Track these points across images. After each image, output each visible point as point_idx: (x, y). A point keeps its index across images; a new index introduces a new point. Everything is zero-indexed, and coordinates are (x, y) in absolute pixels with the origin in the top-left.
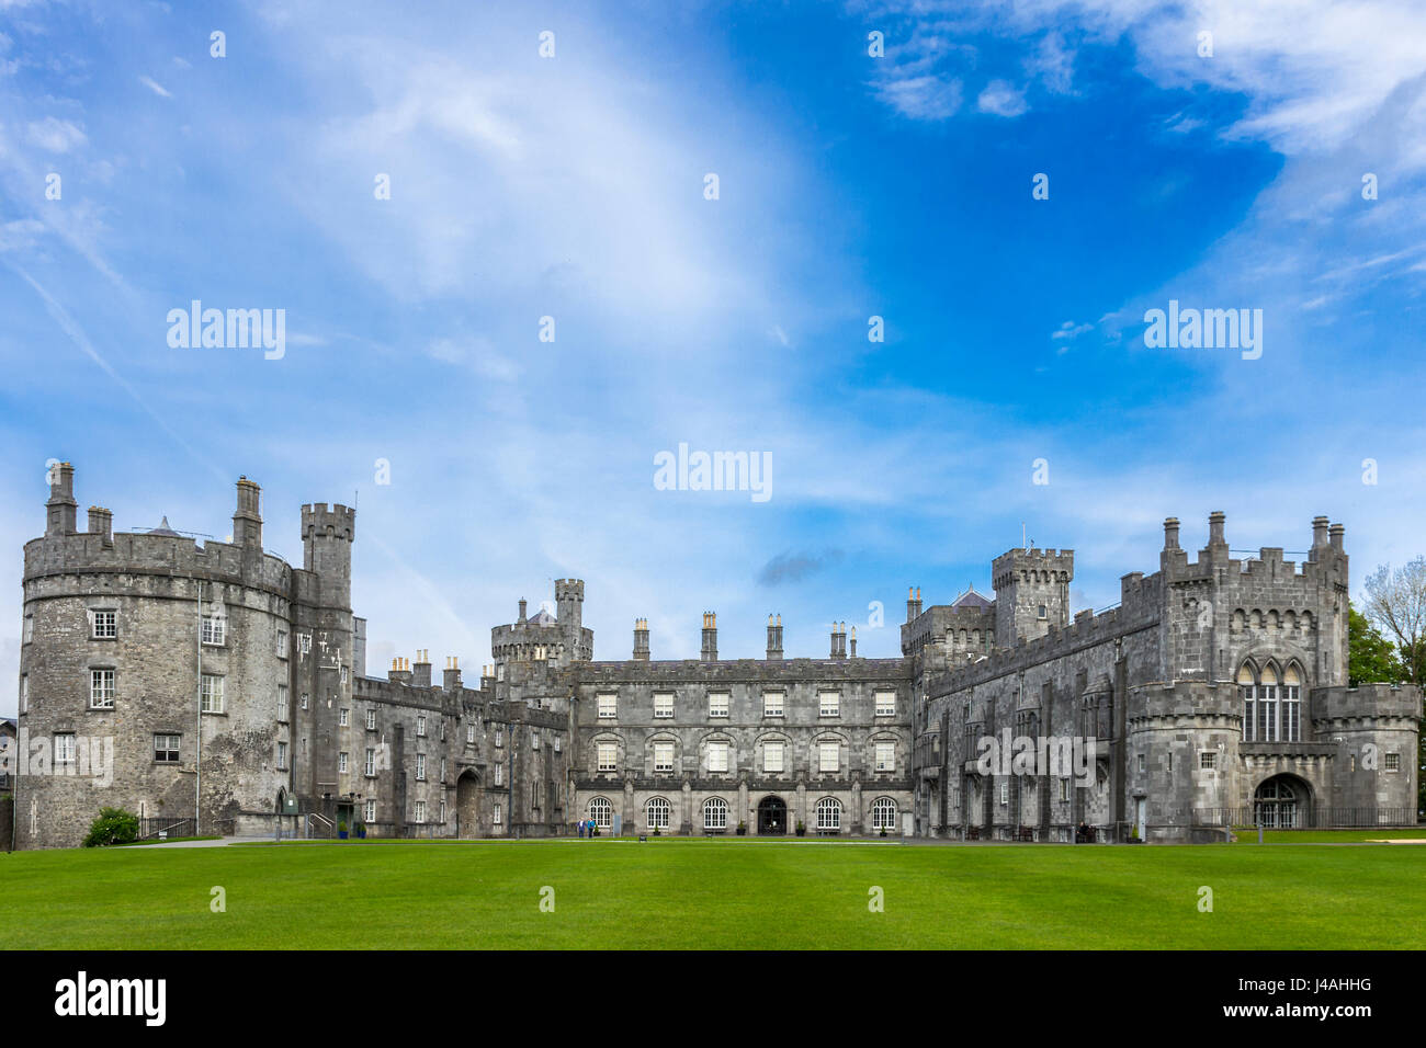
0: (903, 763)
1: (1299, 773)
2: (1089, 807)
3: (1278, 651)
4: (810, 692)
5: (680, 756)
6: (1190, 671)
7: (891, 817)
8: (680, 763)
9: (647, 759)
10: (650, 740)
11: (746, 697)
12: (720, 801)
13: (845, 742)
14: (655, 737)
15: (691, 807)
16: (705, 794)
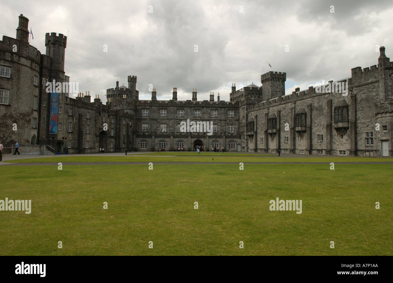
0: (236, 131)
2: (336, 144)
4: (209, 110)
5: (168, 128)
7: (234, 146)
8: (168, 130)
9: (158, 128)
10: (159, 123)
11: (189, 111)
12: (182, 141)
13: (219, 124)
14: (160, 122)
15: (173, 143)
16: (177, 139)
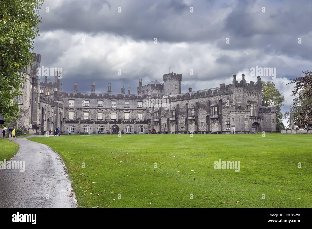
0: (144, 118)
1: (258, 122)
3: (253, 100)
4: (122, 101)
5: (91, 115)
6: (239, 103)
8: (90, 117)
9: (82, 116)
10: (83, 111)
11: (107, 102)
12: (102, 126)
13: (131, 113)
14: (84, 111)
15: (95, 127)
16: (99, 125)
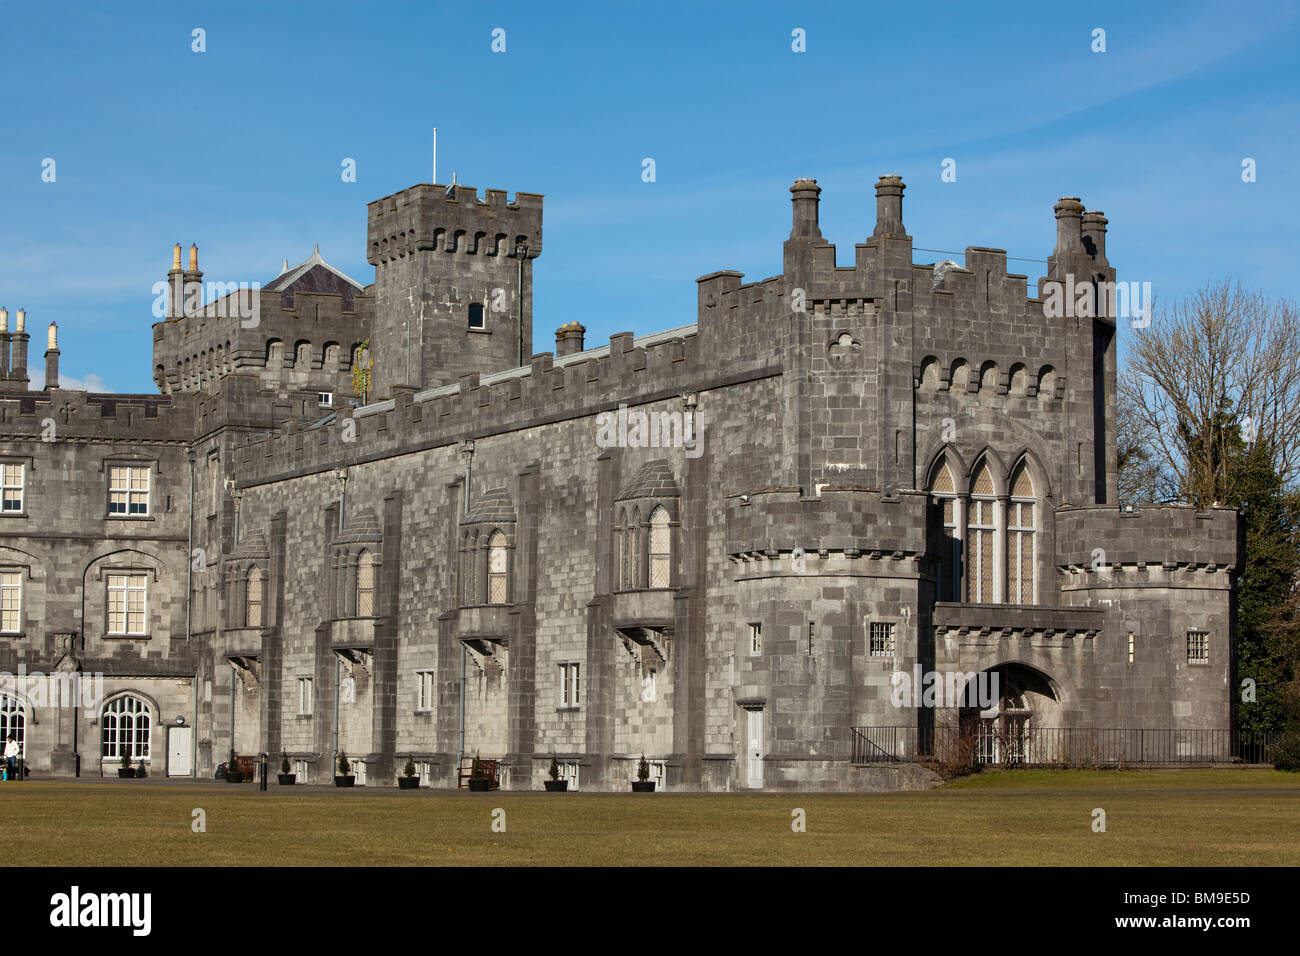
1: (1038, 662)
2: (625, 721)
3: (998, 436)
6: (840, 466)
7: (143, 736)
13: (38, 571)
